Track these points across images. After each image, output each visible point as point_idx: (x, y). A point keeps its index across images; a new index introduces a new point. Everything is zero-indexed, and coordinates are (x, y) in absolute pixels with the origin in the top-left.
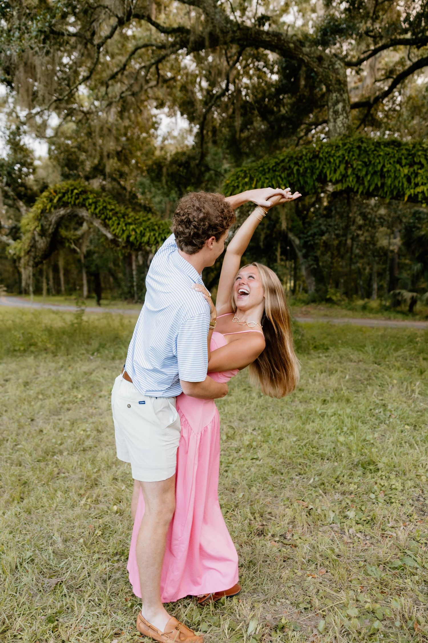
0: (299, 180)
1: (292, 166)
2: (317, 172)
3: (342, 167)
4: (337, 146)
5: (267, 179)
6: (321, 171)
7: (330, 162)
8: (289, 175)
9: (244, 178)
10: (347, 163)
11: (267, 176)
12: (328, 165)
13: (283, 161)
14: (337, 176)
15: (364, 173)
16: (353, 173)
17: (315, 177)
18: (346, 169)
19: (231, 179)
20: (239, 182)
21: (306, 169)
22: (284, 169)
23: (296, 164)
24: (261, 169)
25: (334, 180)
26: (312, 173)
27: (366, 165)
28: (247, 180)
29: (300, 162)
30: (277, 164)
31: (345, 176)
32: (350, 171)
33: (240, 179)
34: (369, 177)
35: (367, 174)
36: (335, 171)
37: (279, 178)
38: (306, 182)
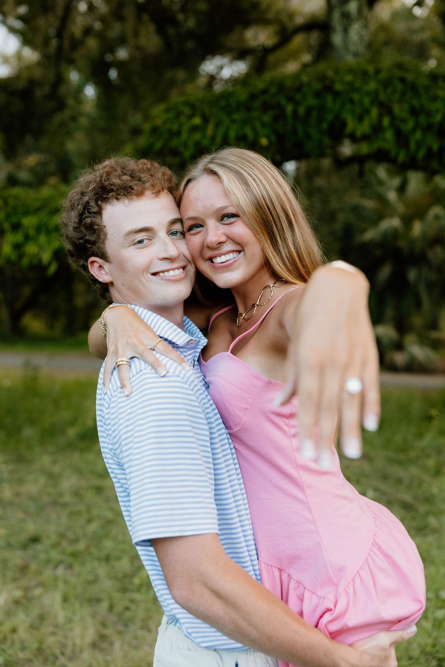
0: (295, 131)
1: (283, 101)
2: (330, 117)
3: (375, 112)
4: (365, 74)
5: (233, 121)
6: (337, 117)
7: (352, 101)
8: (276, 119)
9: (191, 117)
10: (381, 105)
11: (236, 116)
12: (348, 106)
13: (265, 91)
14: (364, 128)
15: (410, 124)
16: (392, 124)
17: (325, 126)
18: (380, 116)
19: (165, 116)
20: (181, 125)
21: (309, 111)
22: (266, 107)
23: (290, 99)
24: (223, 103)
25: (359, 133)
26: (321, 119)
27: (414, 112)
28: (197, 121)
29: (298, 97)
30: (253, 97)
31: (377, 129)
32: (386, 121)
33: (183, 119)
34: (418, 135)
35: (414, 130)
36: (361, 118)
37: (258, 125)
38: (308, 136)
